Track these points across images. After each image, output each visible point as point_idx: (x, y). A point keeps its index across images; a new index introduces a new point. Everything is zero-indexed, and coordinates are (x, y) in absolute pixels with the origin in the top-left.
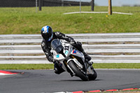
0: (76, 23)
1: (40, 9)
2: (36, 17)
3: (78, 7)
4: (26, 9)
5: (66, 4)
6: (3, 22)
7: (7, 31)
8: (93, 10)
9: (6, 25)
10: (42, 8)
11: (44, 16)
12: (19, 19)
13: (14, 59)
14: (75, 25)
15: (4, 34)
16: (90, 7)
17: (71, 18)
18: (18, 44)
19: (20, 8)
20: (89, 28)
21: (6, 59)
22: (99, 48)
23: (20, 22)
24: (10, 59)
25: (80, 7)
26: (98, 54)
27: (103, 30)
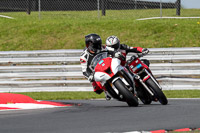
0: (155, 33)
1: (104, 14)
2: (98, 24)
3: (157, 10)
4: (83, 14)
5: (141, 6)
6: (51, 32)
7: (56, 45)
8: (179, 14)
9: (55, 37)
10: (107, 11)
11: (110, 23)
12: (73, 28)
13: (66, 85)
14: (154, 35)
15: (52, 49)
16: (175, 10)
17: (147, 26)
18: (72, 63)
19: (74, 12)
20: (173, 39)
21: (56, 85)
22: (188, 68)
23: (76, 32)
24: (62, 85)
25: (161, 10)
26: (186, 77)
27: (194, 43)
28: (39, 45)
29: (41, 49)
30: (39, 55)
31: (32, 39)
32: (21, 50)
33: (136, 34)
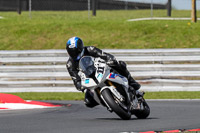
0: (146, 33)
1: (94, 14)
2: (88, 24)
3: (148, 11)
4: (74, 14)
5: (132, 6)
6: (41, 32)
7: (46, 45)
8: (170, 15)
9: (45, 37)
10: (98, 12)
11: (100, 24)
12: (64, 28)
13: (56, 85)
14: (145, 36)
15: (41, 49)
16: (166, 11)
17: (138, 27)
18: (62, 64)
19: (65, 13)
20: (164, 41)
21: (45, 85)
22: (178, 69)
23: (66, 32)
24: (51, 85)
25: (152, 11)
26: (176, 78)
27: (184, 44)
28: (29, 45)
29: (30, 48)
30: (29, 55)
31: (22, 39)
32: (11, 49)
33: (127, 35)
